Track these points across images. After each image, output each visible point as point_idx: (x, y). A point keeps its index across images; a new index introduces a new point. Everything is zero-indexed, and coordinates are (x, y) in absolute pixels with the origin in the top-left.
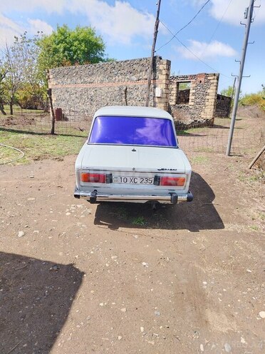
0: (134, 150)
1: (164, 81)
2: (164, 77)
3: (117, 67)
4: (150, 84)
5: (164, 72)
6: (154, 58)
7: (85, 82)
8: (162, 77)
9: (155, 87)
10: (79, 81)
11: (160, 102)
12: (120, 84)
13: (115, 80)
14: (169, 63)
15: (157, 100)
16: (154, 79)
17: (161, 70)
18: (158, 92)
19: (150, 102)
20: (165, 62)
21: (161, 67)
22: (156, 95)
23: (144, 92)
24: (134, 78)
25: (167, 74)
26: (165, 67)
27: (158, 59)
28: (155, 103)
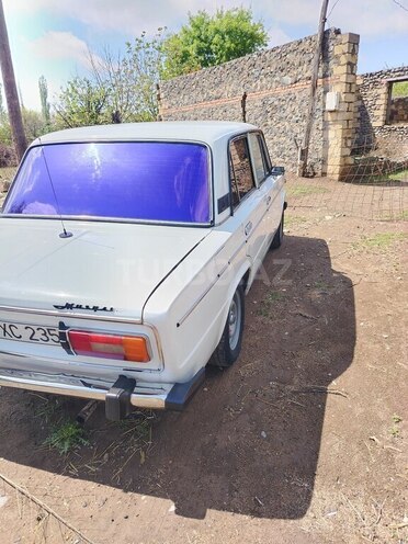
0: (66, 235)
1: (343, 78)
2: (344, 69)
3: (258, 63)
4: (315, 87)
5: (343, 60)
6: (325, 36)
7: (210, 98)
8: (339, 70)
9: (325, 93)
10: (201, 97)
11: (335, 121)
12: (264, 94)
13: (256, 87)
14: (354, 40)
15: (329, 117)
16: (325, 76)
17: (337, 57)
18: (331, 101)
19: (316, 122)
20: (346, 39)
21: (338, 49)
22: (328, 107)
23: (305, 104)
24: (288, 79)
25: (349, 63)
26: (345, 48)
27: (332, 35)
28: (325, 123)
